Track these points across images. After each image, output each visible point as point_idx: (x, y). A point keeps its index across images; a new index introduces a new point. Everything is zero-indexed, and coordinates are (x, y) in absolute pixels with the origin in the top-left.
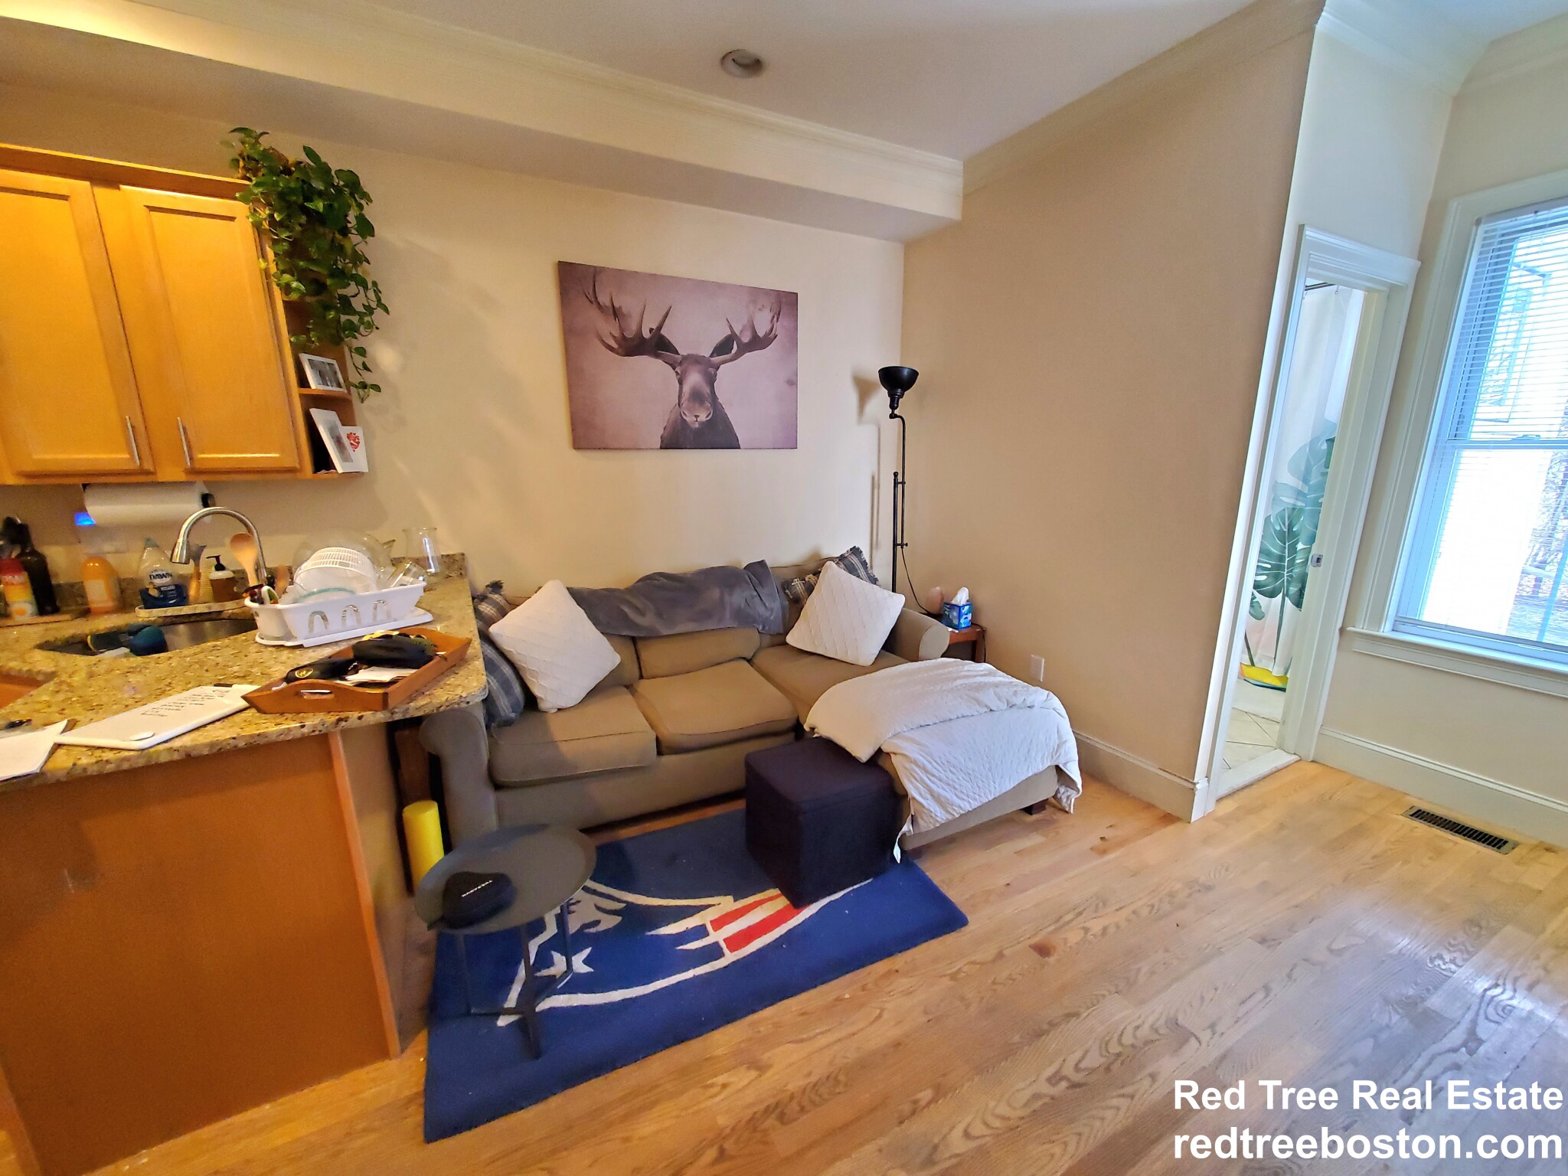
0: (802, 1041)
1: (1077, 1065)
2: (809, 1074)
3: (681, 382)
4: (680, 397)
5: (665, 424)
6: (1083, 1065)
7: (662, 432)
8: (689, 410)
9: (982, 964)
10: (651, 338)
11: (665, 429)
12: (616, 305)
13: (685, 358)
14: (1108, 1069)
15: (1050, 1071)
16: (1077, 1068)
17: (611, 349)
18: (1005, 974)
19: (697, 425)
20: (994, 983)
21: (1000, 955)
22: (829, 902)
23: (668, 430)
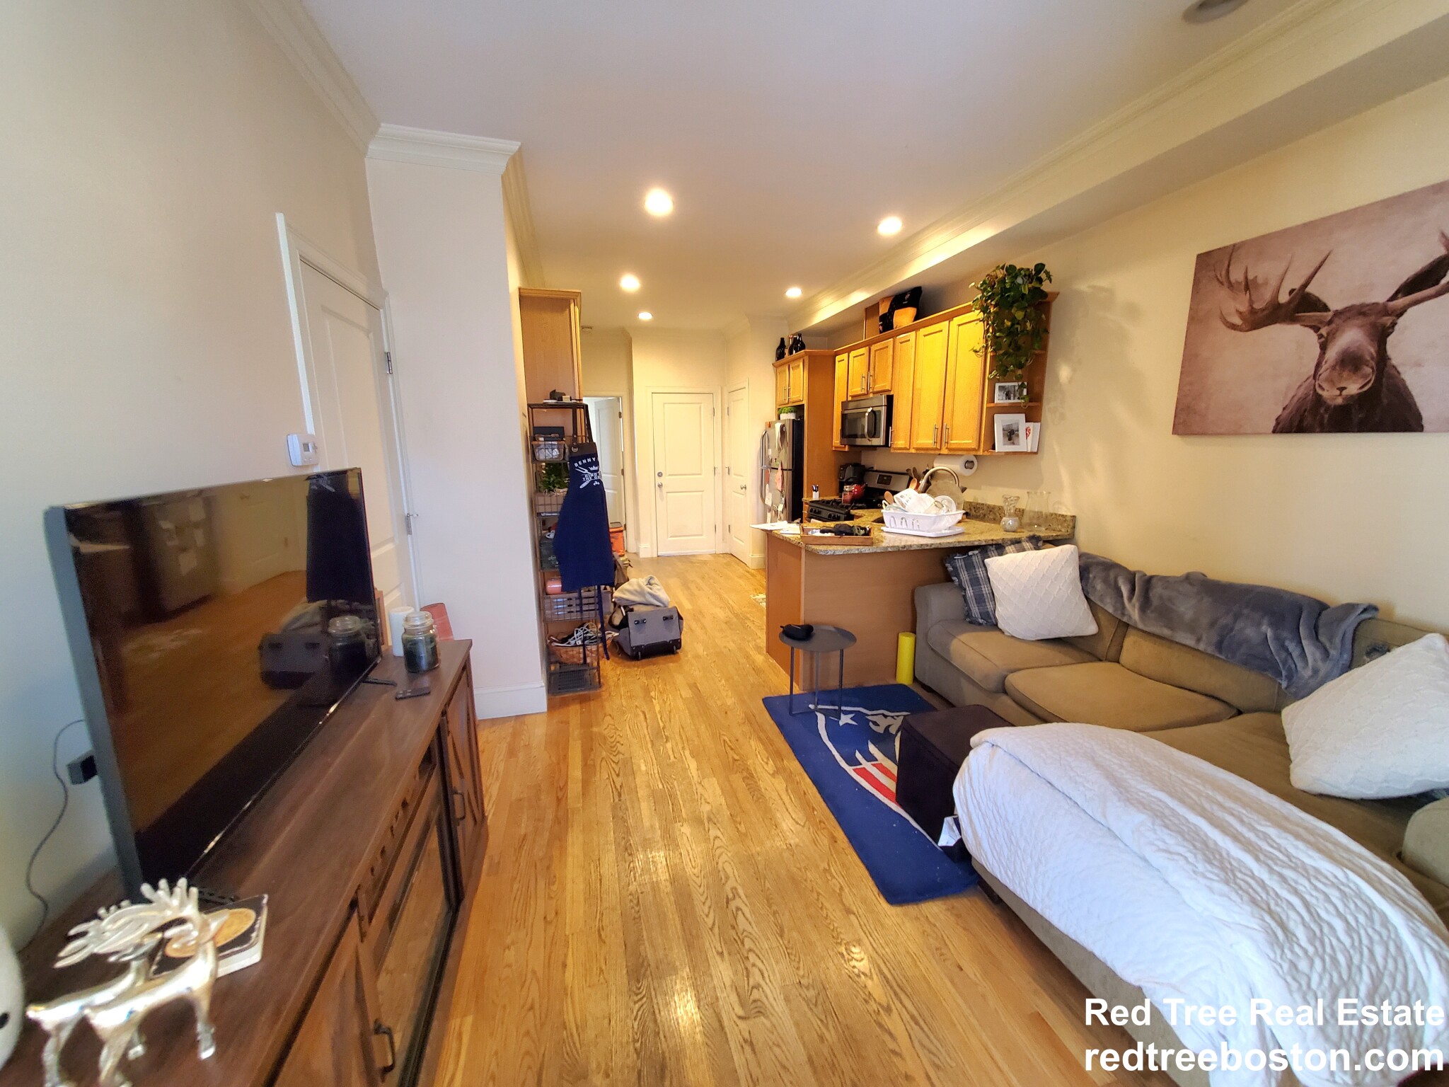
0: (787, 791)
1: (741, 910)
2: (766, 789)
3: (1324, 347)
4: (1318, 365)
5: (1287, 402)
6: (740, 912)
7: (1279, 412)
8: (1330, 381)
9: (840, 895)
10: (1290, 302)
11: (1284, 409)
12: (1251, 277)
13: (1338, 314)
14: (733, 928)
15: (741, 891)
16: (738, 909)
17: (1233, 327)
18: (826, 904)
19: (1339, 401)
20: (819, 894)
21: (849, 911)
22: (906, 820)
23: (1287, 411)
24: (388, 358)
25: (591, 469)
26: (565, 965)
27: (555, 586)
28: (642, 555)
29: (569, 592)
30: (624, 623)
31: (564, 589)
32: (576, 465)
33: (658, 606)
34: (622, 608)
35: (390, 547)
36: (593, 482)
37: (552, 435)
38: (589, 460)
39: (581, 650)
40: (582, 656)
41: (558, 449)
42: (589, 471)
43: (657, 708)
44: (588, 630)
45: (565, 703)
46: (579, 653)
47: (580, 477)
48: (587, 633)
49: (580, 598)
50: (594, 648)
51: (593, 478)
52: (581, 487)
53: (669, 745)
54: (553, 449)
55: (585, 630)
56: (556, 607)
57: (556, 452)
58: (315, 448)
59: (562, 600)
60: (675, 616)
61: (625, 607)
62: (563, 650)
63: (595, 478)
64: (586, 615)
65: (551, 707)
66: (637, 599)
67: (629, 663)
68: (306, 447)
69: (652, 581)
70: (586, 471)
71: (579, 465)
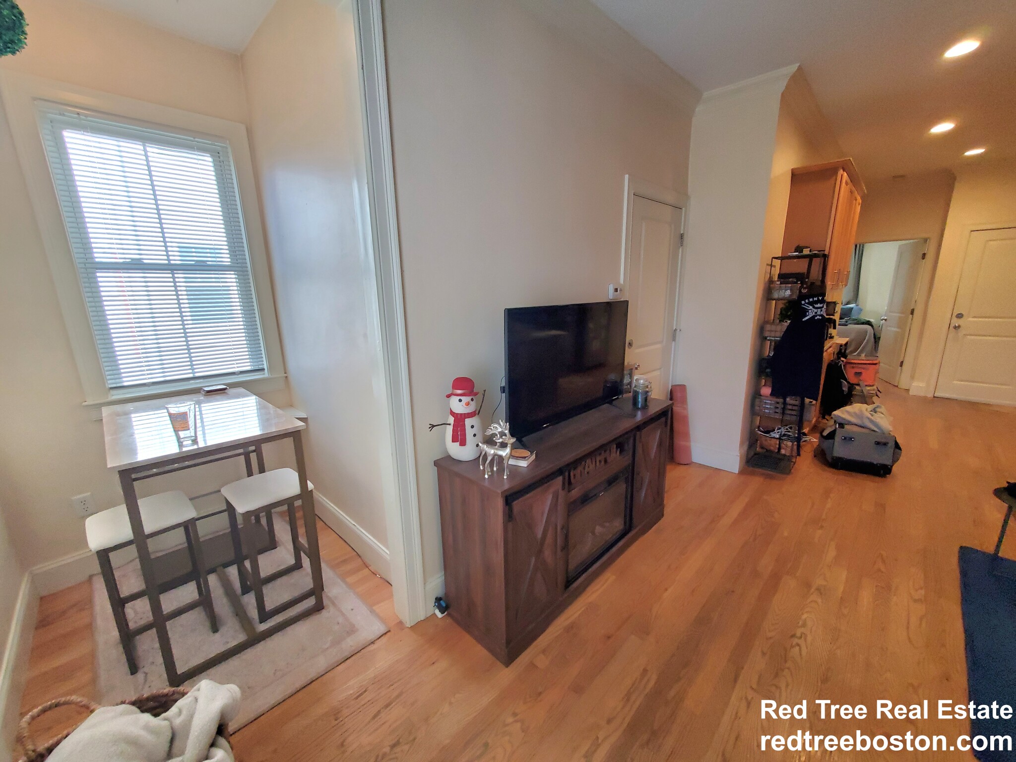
24: (682, 236)
25: (816, 306)
26: (666, 590)
27: (766, 391)
28: (912, 392)
29: (778, 397)
30: (832, 435)
31: (772, 394)
32: (803, 302)
33: (874, 431)
34: (837, 425)
35: (658, 346)
36: (814, 317)
37: (791, 280)
38: (816, 299)
39: (778, 442)
40: (778, 446)
41: (791, 290)
42: (814, 307)
43: (829, 505)
44: (789, 430)
45: (752, 474)
46: (776, 444)
47: (805, 312)
48: (789, 432)
49: (785, 403)
50: (790, 444)
51: (816, 313)
52: (803, 320)
53: (820, 532)
54: (786, 290)
55: (787, 429)
56: (764, 406)
57: (788, 293)
58: (621, 290)
59: (770, 402)
60: (891, 444)
61: (839, 424)
62: (763, 439)
63: (818, 313)
64: (787, 418)
65: (742, 472)
66: (853, 420)
67: (826, 468)
68: (616, 290)
69: (878, 410)
70: (811, 307)
71: (806, 303)
